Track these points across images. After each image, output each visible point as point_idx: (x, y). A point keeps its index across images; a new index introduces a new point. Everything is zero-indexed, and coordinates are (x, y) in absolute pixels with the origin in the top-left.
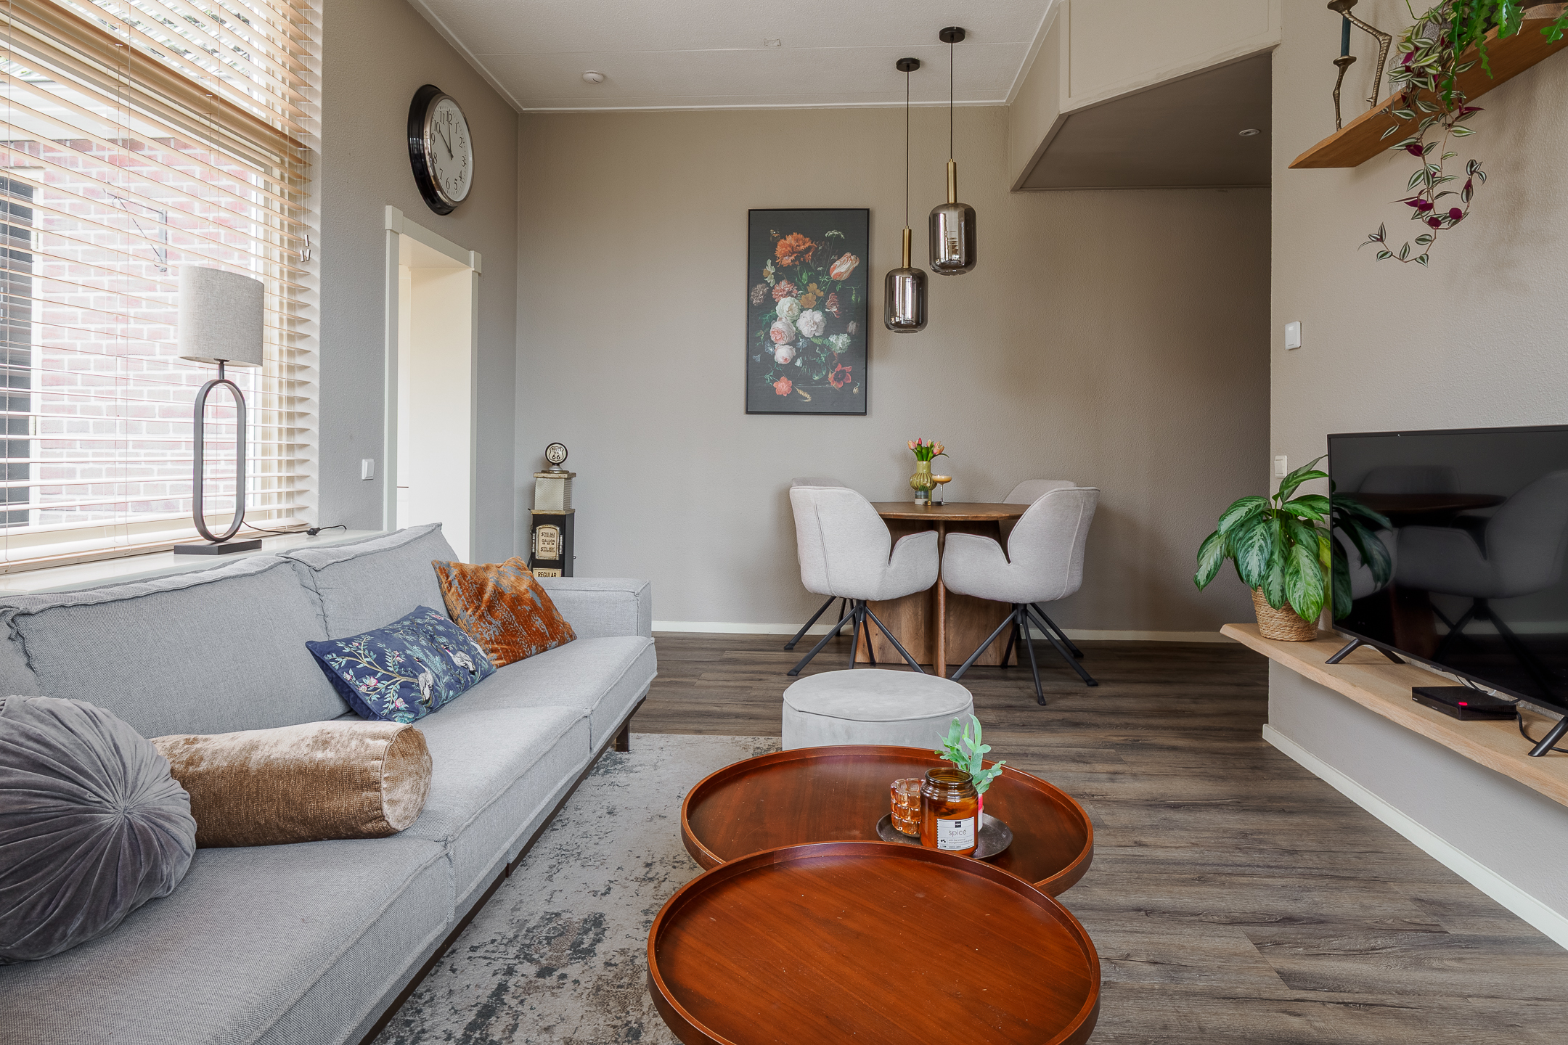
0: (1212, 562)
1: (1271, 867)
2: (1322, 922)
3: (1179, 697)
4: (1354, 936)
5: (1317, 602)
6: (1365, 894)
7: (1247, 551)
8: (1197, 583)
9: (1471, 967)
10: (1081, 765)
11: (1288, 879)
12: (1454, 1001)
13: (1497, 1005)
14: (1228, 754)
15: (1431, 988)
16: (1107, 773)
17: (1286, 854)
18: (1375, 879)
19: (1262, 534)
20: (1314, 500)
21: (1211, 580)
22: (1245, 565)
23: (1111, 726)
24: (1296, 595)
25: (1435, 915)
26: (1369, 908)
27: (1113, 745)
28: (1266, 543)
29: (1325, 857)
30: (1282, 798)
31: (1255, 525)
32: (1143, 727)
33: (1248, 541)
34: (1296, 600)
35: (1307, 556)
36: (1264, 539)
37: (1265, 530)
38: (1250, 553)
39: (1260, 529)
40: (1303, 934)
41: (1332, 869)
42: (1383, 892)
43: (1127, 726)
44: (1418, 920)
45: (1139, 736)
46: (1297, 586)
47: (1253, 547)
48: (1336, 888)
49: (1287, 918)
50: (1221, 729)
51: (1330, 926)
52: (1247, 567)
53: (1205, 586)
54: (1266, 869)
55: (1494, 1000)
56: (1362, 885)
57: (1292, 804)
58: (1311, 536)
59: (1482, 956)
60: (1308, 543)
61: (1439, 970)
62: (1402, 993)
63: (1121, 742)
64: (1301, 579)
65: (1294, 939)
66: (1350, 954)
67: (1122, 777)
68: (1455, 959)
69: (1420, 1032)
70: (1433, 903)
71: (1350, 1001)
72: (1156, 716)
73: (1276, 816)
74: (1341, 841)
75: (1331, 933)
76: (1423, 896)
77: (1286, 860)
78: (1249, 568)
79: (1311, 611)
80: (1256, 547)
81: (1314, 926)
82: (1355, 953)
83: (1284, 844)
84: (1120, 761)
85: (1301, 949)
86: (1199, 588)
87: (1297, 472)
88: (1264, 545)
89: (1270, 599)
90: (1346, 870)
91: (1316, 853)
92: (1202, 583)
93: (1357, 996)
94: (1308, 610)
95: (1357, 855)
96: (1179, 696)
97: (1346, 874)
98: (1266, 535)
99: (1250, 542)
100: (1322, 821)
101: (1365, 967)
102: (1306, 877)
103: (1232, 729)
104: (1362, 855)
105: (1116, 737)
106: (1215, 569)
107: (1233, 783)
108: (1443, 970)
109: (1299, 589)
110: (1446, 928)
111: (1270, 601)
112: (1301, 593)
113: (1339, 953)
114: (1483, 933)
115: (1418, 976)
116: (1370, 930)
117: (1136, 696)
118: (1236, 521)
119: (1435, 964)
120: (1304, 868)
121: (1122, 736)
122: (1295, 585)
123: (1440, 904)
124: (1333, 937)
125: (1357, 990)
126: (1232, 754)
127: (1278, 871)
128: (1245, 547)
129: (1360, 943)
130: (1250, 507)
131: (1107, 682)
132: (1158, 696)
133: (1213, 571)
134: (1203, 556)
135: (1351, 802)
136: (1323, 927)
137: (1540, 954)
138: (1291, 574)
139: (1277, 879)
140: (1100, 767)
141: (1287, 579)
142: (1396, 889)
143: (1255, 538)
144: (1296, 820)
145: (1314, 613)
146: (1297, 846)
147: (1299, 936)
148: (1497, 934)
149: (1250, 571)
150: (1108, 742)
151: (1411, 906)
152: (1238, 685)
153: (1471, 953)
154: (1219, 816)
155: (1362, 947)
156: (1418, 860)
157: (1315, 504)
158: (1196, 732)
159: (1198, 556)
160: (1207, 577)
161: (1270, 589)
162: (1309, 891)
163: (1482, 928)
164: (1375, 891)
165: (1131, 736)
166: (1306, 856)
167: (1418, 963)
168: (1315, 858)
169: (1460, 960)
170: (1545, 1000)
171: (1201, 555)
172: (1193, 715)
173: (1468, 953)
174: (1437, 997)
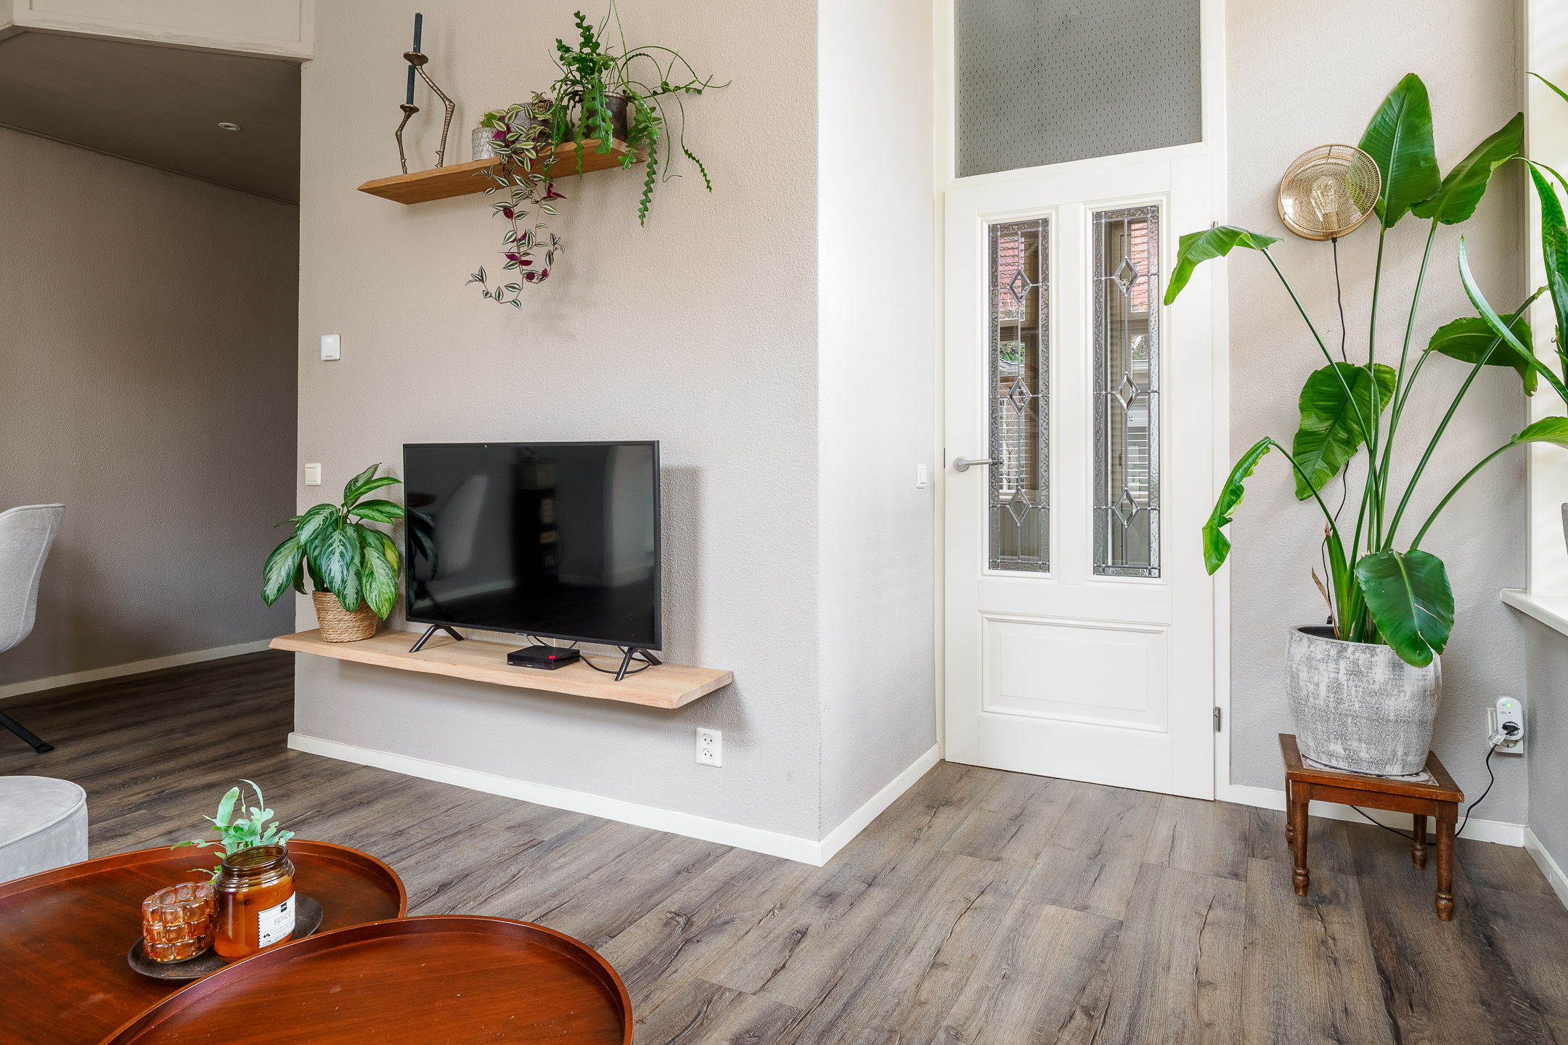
0: (284, 574)
1: (394, 853)
2: (467, 875)
3: (166, 735)
4: (494, 874)
5: (390, 599)
6: (476, 840)
7: (329, 558)
8: (265, 598)
9: (574, 856)
10: (120, 839)
11: (416, 856)
12: (583, 883)
13: (604, 873)
14: (270, 773)
15: (566, 882)
16: (160, 836)
17: (396, 837)
18: (472, 827)
19: (340, 541)
20: (378, 505)
21: (282, 593)
22: (328, 572)
23: (116, 787)
24: (373, 595)
25: (527, 833)
26: (486, 849)
27: (139, 806)
28: (346, 548)
29: (425, 826)
30: (351, 793)
31: (332, 533)
32: (156, 776)
33: (328, 548)
34: (372, 600)
35: (378, 557)
36: (344, 545)
37: (343, 536)
38: (332, 560)
39: (337, 536)
40: (463, 891)
41: (439, 833)
42: (485, 833)
43: (134, 781)
44: (521, 842)
45: (161, 787)
46: (373, 587)
47: (334, 554)
48: (453, 846)
49: (442, 886)
50: (241, 752)
51: (474, 875)
52: (330, 574)
53: (275, 600)
54: (392, 856)
55: (601, 870)
56: (468, 835)
57: (364, 795)
58: (378, 538)
59: (573, 846)
60: (376, 545)
61: (560, 868)
62: (554, 895)
63: (145, 799)
64: (375, 580)
65: (460, 898)
66: (505, 887)
67: (182, 833)
68: (561, 856)
69: (584, 914)
70: (519, 826)
71: (532, 920)
72: (159, 761)
73: (360, 810)
74: (426, 808)
75: (480, 880)
76: (510, 824)
77: (400, 841)
78: (332, 575)
79: (384, 608)
80: (337, 554)
81: (464, 881)
82: (506, 885)
83: (387, 829)
84: (162, 819)
85: (472, 903)
86: (267, 603)
87: (356, 480)
88: (344, 551)
89: (345, 603)
90: (448, 829)
91: (417, 826)
92: (271, 598)
93: (533, 914)
94: (382, 607)
95: (445, 814)
96: (167, 733)
97: (451, 832)
98: (345, 541)
99: (331, 549)
100: (400, 799)
101: (520, 891)
102: (426, 847)
103: (252, 749)
104: (449, 813)
105: (136, 795)
106: (287, 581)
107: (298, 796)
108: (561, 867)
109: (374, 589)
110: (540, 838)
111: (345, 605)
112: (375, 593)
113: (497, 891)
114: (561, 831)
115: (553, 880)
116: (501, 863)
117: (115, 747)
118: (316, 530)
119: (555, 865)
120: (419, 841)
121: (139, 793)
122: (371, 586)
123: (524, 824)
124: (483, 882)
125: (529, 910)
126: (273, 772)
127: (402, 853)
128: (326, 555)
129: (503, 877)
130: (325, 514)
131: (64, 741)
132: (140, 740)
133: (284, 583)
134: (271, 569)
135: (406, 775)
136: (471, 879)
137: (598, 828)
138: (367, 575)
139: (407, 860)
140: (145, 833)
141: (364, 582)
142: (491, 827)
143: (335, 545)
144: (378, 806)
145: (387, 609)
146: (398, 826)
147: (462, 894)
148: (568, 828)
149: (333, 578)
150: (130, 805)
151: (509, 834)
152: (219, 706)
153: (566, 847)
154: (313, 830)
155: (507, 879)
156: (485, 800)
157: (381, 508)
158: (219, 763)
159: (265, 569)
160: (278, 591)
161: (345, 593)
162: (438, 857)
163: (558, 828)
164: (479, 835)
165: (153, 789)
166: (412, 831)
167: (546, 871)
168: (419, 830)
169: (564, 854)
170: (622, 854)
171: (268, 569)
172: (198, 748)
173: (564, 848)
174: (574, 886)
